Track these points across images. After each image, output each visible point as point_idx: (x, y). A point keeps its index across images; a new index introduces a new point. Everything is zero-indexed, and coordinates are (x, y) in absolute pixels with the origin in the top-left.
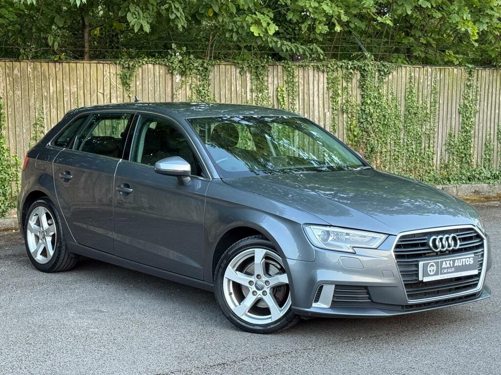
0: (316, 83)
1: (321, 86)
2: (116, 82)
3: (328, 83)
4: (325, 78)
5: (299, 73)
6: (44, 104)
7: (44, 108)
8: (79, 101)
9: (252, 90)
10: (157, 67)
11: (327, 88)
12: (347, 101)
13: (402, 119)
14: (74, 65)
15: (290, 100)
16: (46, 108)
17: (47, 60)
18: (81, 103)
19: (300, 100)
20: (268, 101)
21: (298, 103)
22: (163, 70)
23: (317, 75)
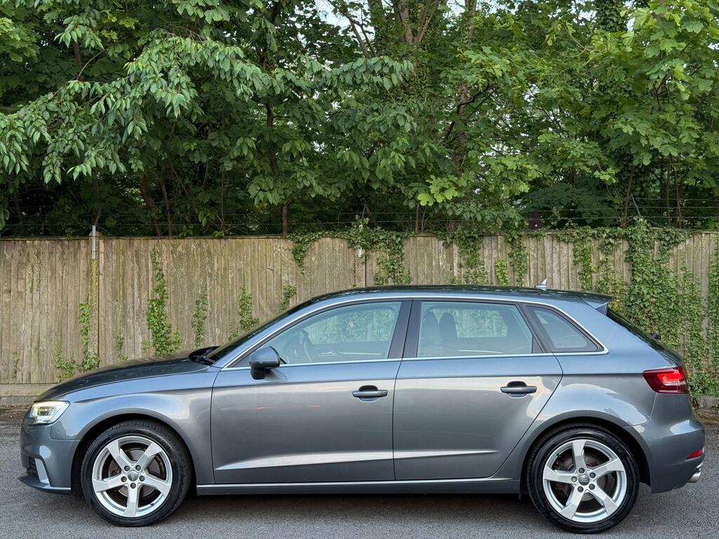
0: (555, 256)
1: (564, 259)
2: (288, 257)
3: (575, 256)
4: (570, 250)
5: (530, 245)
6: (208, 281)
7: (208, 284)
8: (246, 278)
9: (460, 266)
10: (337, 241)
11: (574, 261)
12: (607, 279)
13: (704, 303)
14: (241, 241)
15: (516, 277)
16: (210, 286)
17: (212, 237)
18: (248, 280)
19: (532, 277)
20: (483, 277)
21: (528, 280)
22: (344, 244)
23: (558, 247)
